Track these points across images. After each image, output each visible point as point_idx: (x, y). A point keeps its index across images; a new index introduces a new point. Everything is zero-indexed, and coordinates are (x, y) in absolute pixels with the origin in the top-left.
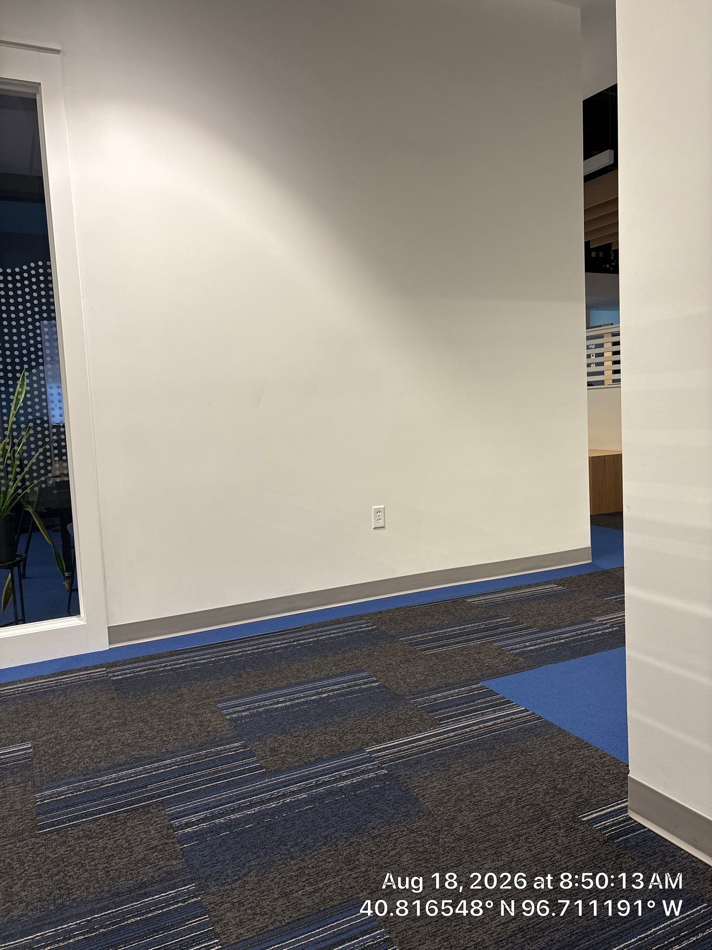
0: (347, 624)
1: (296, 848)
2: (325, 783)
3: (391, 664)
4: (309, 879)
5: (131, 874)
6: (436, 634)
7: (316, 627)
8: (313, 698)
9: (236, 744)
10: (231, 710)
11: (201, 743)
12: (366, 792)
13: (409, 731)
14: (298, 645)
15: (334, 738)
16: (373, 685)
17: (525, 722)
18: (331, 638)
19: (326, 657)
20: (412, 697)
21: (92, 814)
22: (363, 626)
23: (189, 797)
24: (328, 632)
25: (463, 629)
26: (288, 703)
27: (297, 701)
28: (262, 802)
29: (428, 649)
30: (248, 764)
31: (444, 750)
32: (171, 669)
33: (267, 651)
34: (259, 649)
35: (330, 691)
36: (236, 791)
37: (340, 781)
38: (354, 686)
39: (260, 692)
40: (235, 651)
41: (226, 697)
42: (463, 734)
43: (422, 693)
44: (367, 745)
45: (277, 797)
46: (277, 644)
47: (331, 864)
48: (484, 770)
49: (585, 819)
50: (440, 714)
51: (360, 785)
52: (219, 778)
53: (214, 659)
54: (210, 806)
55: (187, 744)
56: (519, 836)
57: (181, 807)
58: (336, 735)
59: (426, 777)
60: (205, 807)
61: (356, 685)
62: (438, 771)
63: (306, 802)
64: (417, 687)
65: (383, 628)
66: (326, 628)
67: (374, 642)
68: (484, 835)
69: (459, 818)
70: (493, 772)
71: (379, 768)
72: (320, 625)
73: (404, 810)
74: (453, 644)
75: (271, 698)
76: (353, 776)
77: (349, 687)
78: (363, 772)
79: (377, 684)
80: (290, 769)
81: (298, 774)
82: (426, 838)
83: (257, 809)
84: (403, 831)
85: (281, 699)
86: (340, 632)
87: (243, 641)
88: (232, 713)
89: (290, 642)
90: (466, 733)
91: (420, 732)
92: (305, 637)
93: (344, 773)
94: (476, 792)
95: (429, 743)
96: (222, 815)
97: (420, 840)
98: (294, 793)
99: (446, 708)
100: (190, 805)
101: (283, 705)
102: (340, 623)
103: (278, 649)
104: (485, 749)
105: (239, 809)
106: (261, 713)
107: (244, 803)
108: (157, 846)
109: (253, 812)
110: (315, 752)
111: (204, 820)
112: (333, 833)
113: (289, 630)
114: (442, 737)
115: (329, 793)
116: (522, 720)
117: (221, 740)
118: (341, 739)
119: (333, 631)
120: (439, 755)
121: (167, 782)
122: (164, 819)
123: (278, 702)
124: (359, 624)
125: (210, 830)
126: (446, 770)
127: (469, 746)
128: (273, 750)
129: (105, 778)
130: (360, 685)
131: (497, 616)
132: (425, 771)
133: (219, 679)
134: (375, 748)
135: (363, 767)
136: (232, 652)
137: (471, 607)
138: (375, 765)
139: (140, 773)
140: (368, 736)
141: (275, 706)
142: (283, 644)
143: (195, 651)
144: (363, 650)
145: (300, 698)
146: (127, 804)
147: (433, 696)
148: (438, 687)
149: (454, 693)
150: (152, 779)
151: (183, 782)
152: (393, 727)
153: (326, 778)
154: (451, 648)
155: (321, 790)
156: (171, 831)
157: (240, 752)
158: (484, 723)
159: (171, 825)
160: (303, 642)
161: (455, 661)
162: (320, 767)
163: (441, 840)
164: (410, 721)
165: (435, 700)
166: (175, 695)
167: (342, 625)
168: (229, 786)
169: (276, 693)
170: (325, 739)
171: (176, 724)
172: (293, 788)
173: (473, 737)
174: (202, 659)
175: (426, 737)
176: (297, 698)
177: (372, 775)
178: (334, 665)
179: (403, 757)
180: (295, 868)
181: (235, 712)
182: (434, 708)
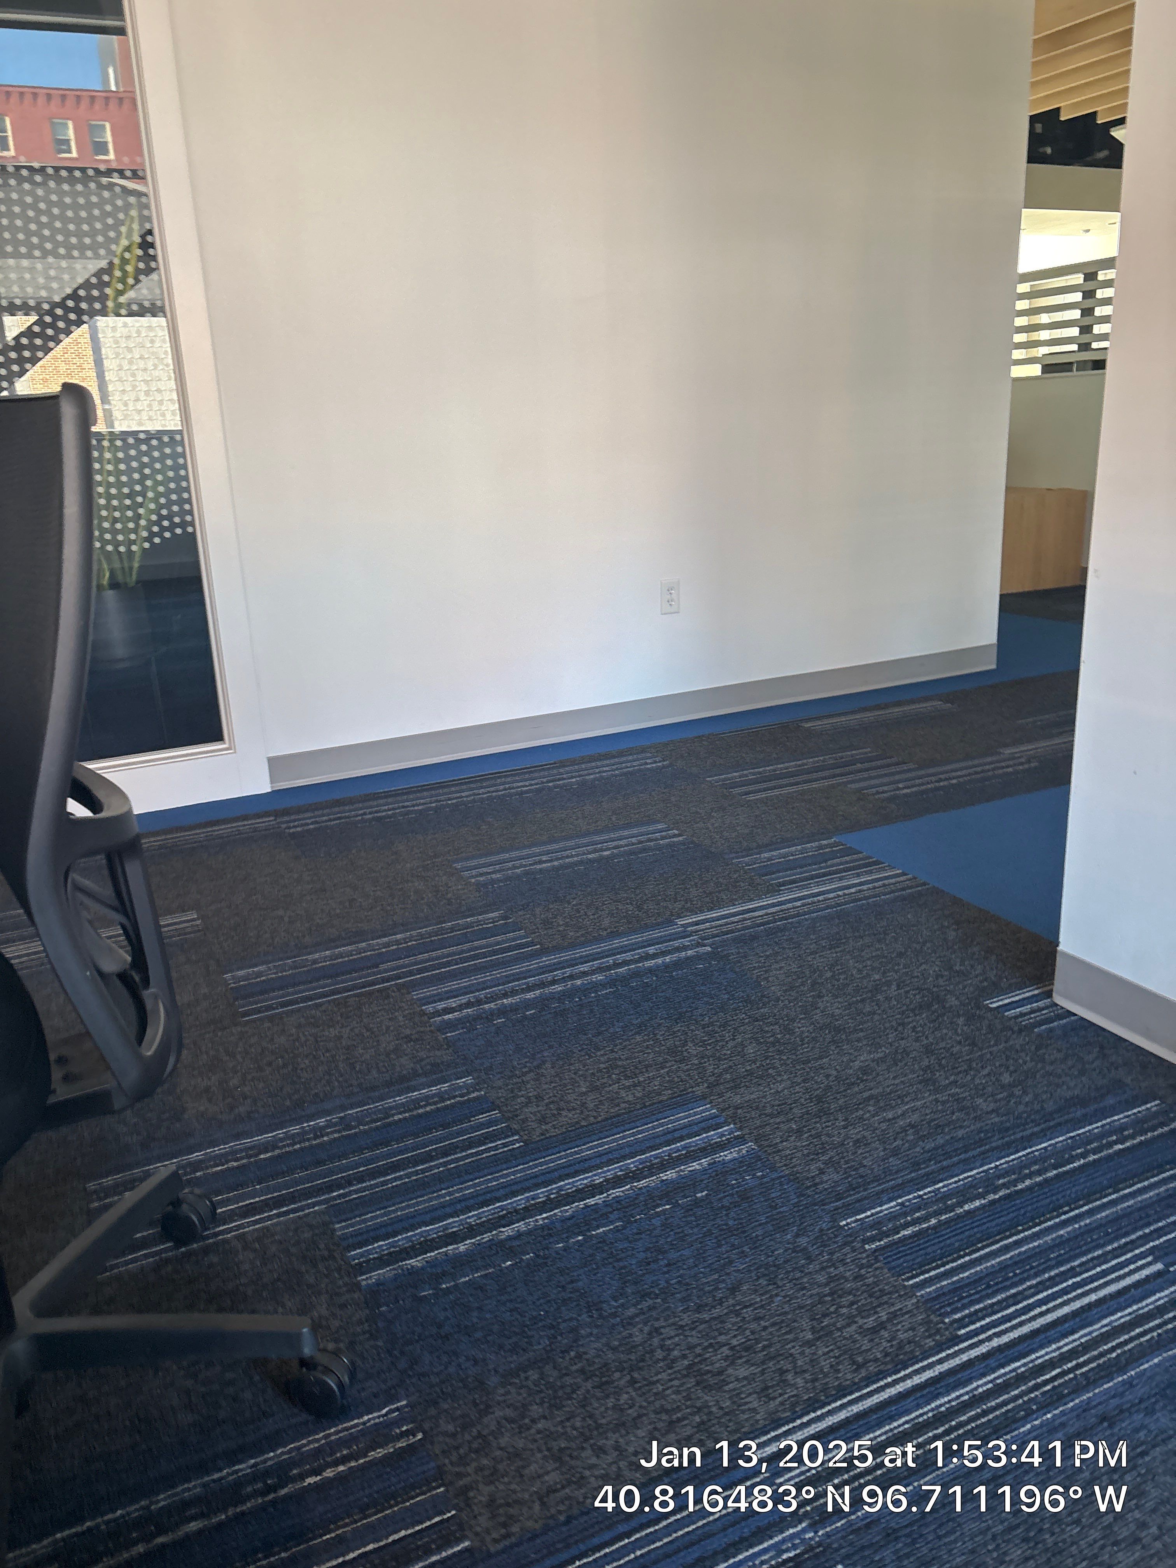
0: (624, 759)
1: (601, 1037)
2: (625, 963)
3: (697, 813)
4: (625, 1072)
5: (384, 1066)
7: (576, 762)
9: (491, 916)
10: (474, 872)
11: (441, 913)
12: (685, 973)
14: (555, 787)
15: (630, 907)
16: (675, 839)
17: (903, 889)
18: (603, 778)
19: (599, 802)
21: (312, 998)
22: (649, 761)
23: (441, 979)
24: (598, 770)
26: (556, 863)
27: (567, 861)
28: (542, 985)
29: (750, 793)
31: (789, 923)
33: (511, 795)
34: (498, 791)
35: (614, 848)
36: (503, 972)
37: (647, 960)
38: (646, 842)
39: (511, 848)
40: (463, 794)
41: (463, 855)
42: (815, 903)
43: (748, 851)
44: (679, 917)
45: (564, 978)
47: (651, 1056)
49: (993, 1006)
50: (780, 878)
51: (677, 965)
53: (433, 805)
54: (473, 989)
55: (420, 915)
57: (429, 991)
58: (631, 903)
59: (768, 956)
60: (463, 991)
61: (650, 840)
62: (783, 949)
63: (604, 985)
64: (741, 842)
65: (679, 764)
66: (593, 765)
67: (668, 783)
69: (819, 1005)
70: (863, 951)
71: (698, 945)
72: (583, 760)
73: (741, 994)
74: (788, 785)
75: (529, 856)
76: (664, 953)
77: (640, 842)
78: (678, 949)
79: (681, 838)
80: (573, 946)
81: (588, 950)
83: (537, 993)
85: (544, 858)
86: (614, 768)
87: (470, 780)
88: (476, 876)
89: (542, 783)
90: (819, 902)
91: (752, 900)
92: (563, 777)
93: (651, 950)
94: (840, 974)
95: (767, 914)
96: (492, 999)
98: (585, 974)
99: (785, 870)
100: (443, 988)
101: (548, 865)
102: (614, 757)
103: (527, 792)
104: (849, 923)
105: (513, 993)
106: (518, 877)
107: (519, 985)
108: (411, 1035)
109: (533, 996)
110: (606, 923)
111: (469, 1005)
112: (648, 1021)
113: (538, 766)
114: (785, 907)
115: (634, 974)
116: (899, 886)
117: (468, 910)
118: (639, 908)
119: (605, 768)
120: (785, 929)
121: (405, 961)
122: (412, 1004)
123: (541, 862)
124: (639, 758)
125: (477, 1018)
126: (794, 948)
127: (823, 918)
128: (545, 922)
129: (317, 955)
130: (656, 839)
131: (852, 747)
132: (765, 948)
133: (448, 831)
134: (692, 920)
135: (676, 944)
136: (457, 795)
137: (810, 734)
138: (694, 940)
139: (363, 950)
140: (678, 905)
141: (538, 867)
142: (532, 785)
143: (404, 794)
144: (653, 793)
145: (572, 856)
146: (355, 987)
147: (766, 855)
148: (773, 843)
149: (793, 852)
150: (382, 958)
151: (425, 961)
152: (711, 893)
153: (628, 956)
154: (785, 791)
155: (621, 971)
156: (426, 1018)
157: (501, 924)
158: (845, 889)
159: (424, 1011)
160: (561, 782)
161: (793, 808)
162: (616, 943)
164: (736, 887)
165: (770, 859)
166: (387, 852)
167: (617, 760)
169: (536, 850)
170: (617, 909)
172: (583, 968)
173: (829, 907)
174: (418, 804)
175: (761, 906)
176: (568, 857)
177: (690, 953)
178: (614, 813)
179: (732, 932)
181: (481, 875)
182: (769, 870)
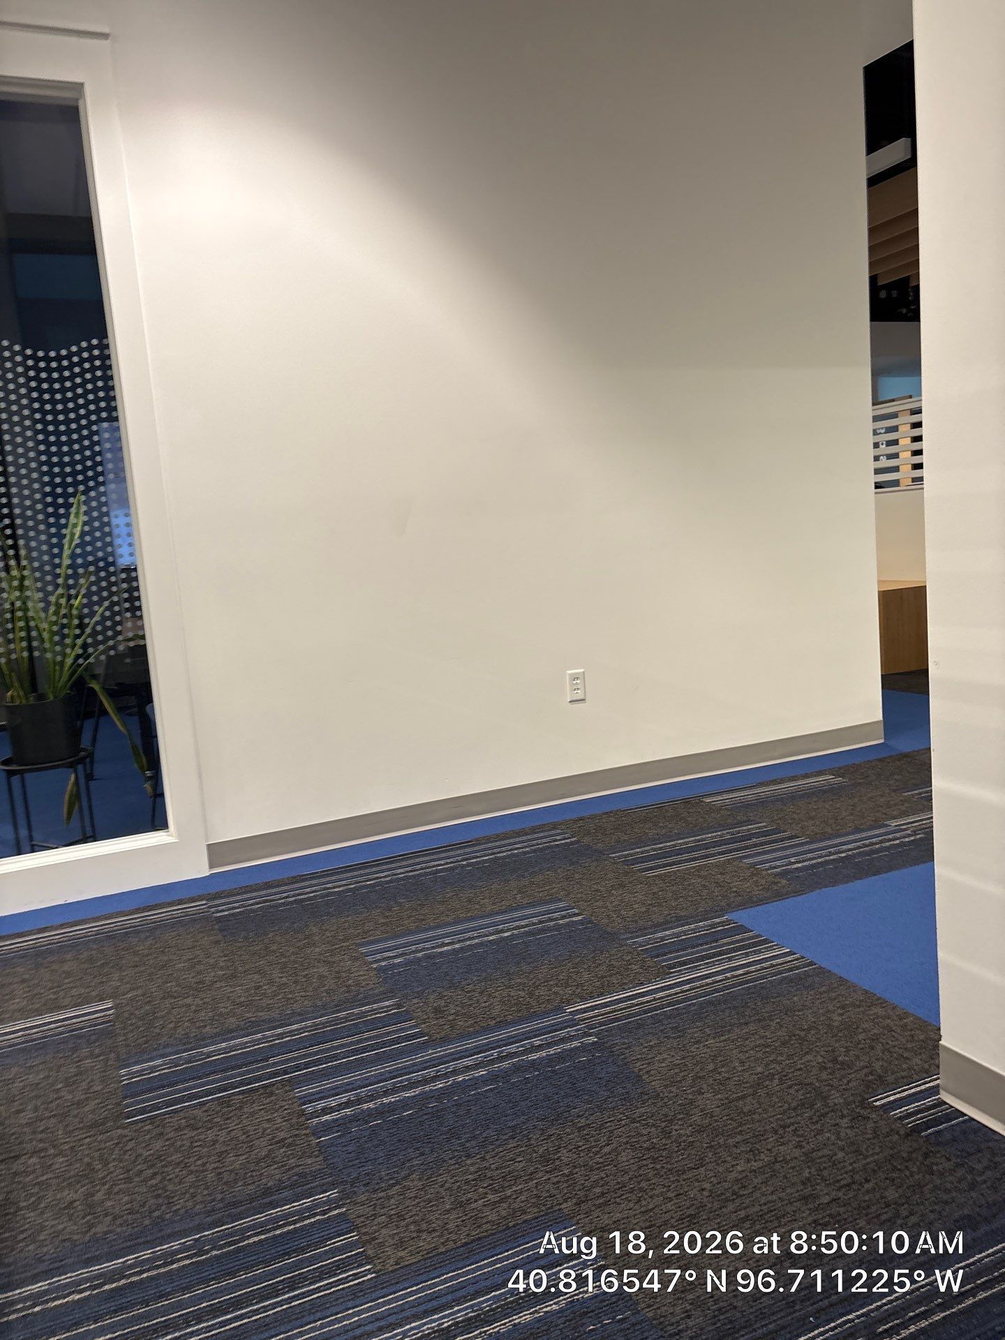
0: (536, 836)
1: (473, 1143)
2: (510, 1055)
3: (598, 890)
4: (492, 1184)
5: (252, 1176)
6: (661, 849)
7: (492, 840)
8: (491, 938)
9: (387, 1003)
10: (378, 956)
11: (339, 1001)
12: (568, 1067)
13: (626, 984)
14: (468, 865)
15: (522, 994)
16: (574, 919)
17: (791, 970)
18: (514, 855)
19: (507, 881)
20: (629, 935)
21: (195, 1096)
22: (558, 838)
23: (325, 1074)
24: (510, 847)
25: (699, 841)
26: (457, 946)
27: (468, 943)
28: (426, 1081)
29: (651, 868)
30: (403, 1030)
31: (676, 1009)
32: (295, 900)
33: (426, 874)
34: (415, 871)
35: (514, 929)
36: (389, 1066)
37: (531, 1053)
38: (547, 921)
39: (419, 930)
40: (382, 875)
41: (371, 938)
42: (703, 986)
43: (643, 931)
44: (569, 1002)
45: (446, 1074)
46: (441, 864)
47: (522, 1164)
48: (732, 1036)
49: (878, 1103)
50: (670, 959)
51: (560, 1057)
52: (364, 1050)
53: (353, 886)
54: (354, 1086)
55: (319, 1003)
56: (784, 1127)
57: (312, 1088)
58: (523, 990)
59: (652, 1047)
60: (348, 1087)
61: (551, 920)
62: (668, 1038)
63: (484, 1080)
64: (636, 921)
65: (586, 840)
66: (507, 842)
67: (574, 860)
68: (735, 1125)
69: (697, 1104)
70: (747, 1039)
71: (584, 1035)
72: (499, 837)
73: (621, 1091)
74: (686, 861)
75: (434, 938)
76: (549, 1045)
77: (541, 922)
78: (563, 1040)
79: (580, 918)
80: (463, 1037)
81: (472, 1043)
82: (653, 1129)
83: (418, 1091)
84: (621, 1120)
85: (447, 940)
86: (526, 847)
87: (391, 860)
88: (379, 961)
89: (458, 861)
90: (707, 985)
91: (642, 984)
92: (478, 854)
93: (537, 1041)
94: (723, 1066)
95: (655, 999)
96: (371, 1098)
97: (645, 1132)
98: (468, 1068)
99: (678, 951)
100: (327, 1084)
101: (449, 948)
102: (527, 834)
103: (441, 871)
104: (735, 1008)
105: (394, 1090)
106: (419, 959)
107: (401, 1082)
108: (286, 1139)
109: (413, 1094)
110: (496, 1011)
111: (348, 1104)
112: (524, 1123)
113: (456, 844)
114: (673, 991)
115: (517, 1068)
116: (786, 967)
117: (365, 998)
118: (531, 994)
119: (517, 846)
120: (669, 1016)
121: (295, 1054)
122: (292, 1104)
123: (444, 945)
124: (552, 836)
125: (354, 1119)
126: (679, 1037)
127: (710, 1003)
128: (437, 1011)
129: (212, 1048)
130: (556, 919)
131: (749, 822)
132: (650, 1037)
133: (361, 913)
134: (579, 1007)
135: (563, 1033)
136: (378, 875)
137: (711, 809)
138: (578, 1030)
139: (259, 1041)
140: (569, 991)
141: (440, 950)
142: (447, 863)
143: (328, 875)
144: (559, 871)
145: (474, 938)
146: (242, 1084)
147: (659, 935)
148: (667, 922)
149: (689, 930)
150: (274, 1050)
151: (316, 1053)
152: (603, 977)
153: (512, 1048)
154: (683, 867)
155: (505, 1064)
156: (303, 1118)
157: (392, 1014)
158: (732, 971)
159: (303, 1110)
160: (475, 860)
161: (689, 885)
162: (503, 1034)
163: (674, 1133)
164: (628, 970)
165: (662, 939)
166: (300, 936)
167: (529, 837)
168: (379, 1059)
169: (440, 932)
170: (509, 996)
171: (304, 977)
172: (467, 1062)
173: (716, 991)
174: (338, 886)
175: (651, 991)
176: (470, 939)
177: (575, 1044)
178: (520, 892)
179: (617, 1018)
180: (472, 1169)
181: (384, 959)
182: (661, 950)
